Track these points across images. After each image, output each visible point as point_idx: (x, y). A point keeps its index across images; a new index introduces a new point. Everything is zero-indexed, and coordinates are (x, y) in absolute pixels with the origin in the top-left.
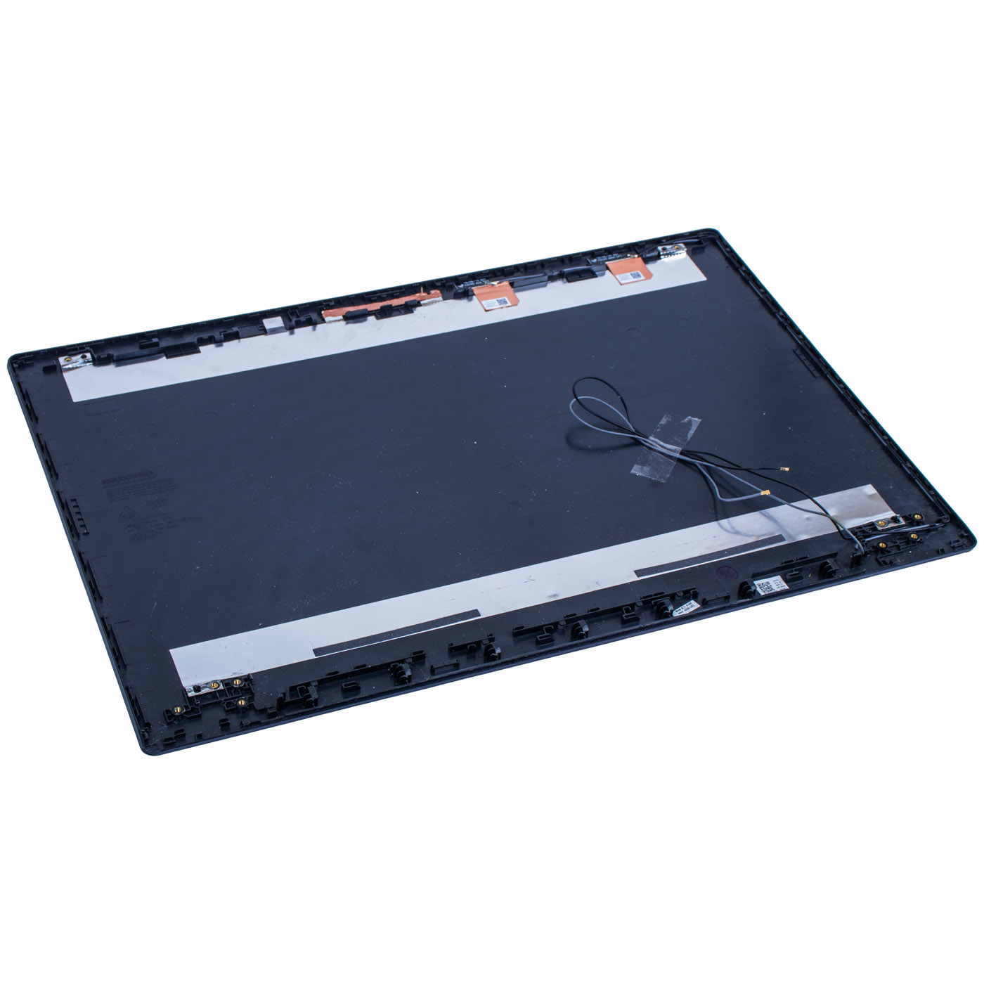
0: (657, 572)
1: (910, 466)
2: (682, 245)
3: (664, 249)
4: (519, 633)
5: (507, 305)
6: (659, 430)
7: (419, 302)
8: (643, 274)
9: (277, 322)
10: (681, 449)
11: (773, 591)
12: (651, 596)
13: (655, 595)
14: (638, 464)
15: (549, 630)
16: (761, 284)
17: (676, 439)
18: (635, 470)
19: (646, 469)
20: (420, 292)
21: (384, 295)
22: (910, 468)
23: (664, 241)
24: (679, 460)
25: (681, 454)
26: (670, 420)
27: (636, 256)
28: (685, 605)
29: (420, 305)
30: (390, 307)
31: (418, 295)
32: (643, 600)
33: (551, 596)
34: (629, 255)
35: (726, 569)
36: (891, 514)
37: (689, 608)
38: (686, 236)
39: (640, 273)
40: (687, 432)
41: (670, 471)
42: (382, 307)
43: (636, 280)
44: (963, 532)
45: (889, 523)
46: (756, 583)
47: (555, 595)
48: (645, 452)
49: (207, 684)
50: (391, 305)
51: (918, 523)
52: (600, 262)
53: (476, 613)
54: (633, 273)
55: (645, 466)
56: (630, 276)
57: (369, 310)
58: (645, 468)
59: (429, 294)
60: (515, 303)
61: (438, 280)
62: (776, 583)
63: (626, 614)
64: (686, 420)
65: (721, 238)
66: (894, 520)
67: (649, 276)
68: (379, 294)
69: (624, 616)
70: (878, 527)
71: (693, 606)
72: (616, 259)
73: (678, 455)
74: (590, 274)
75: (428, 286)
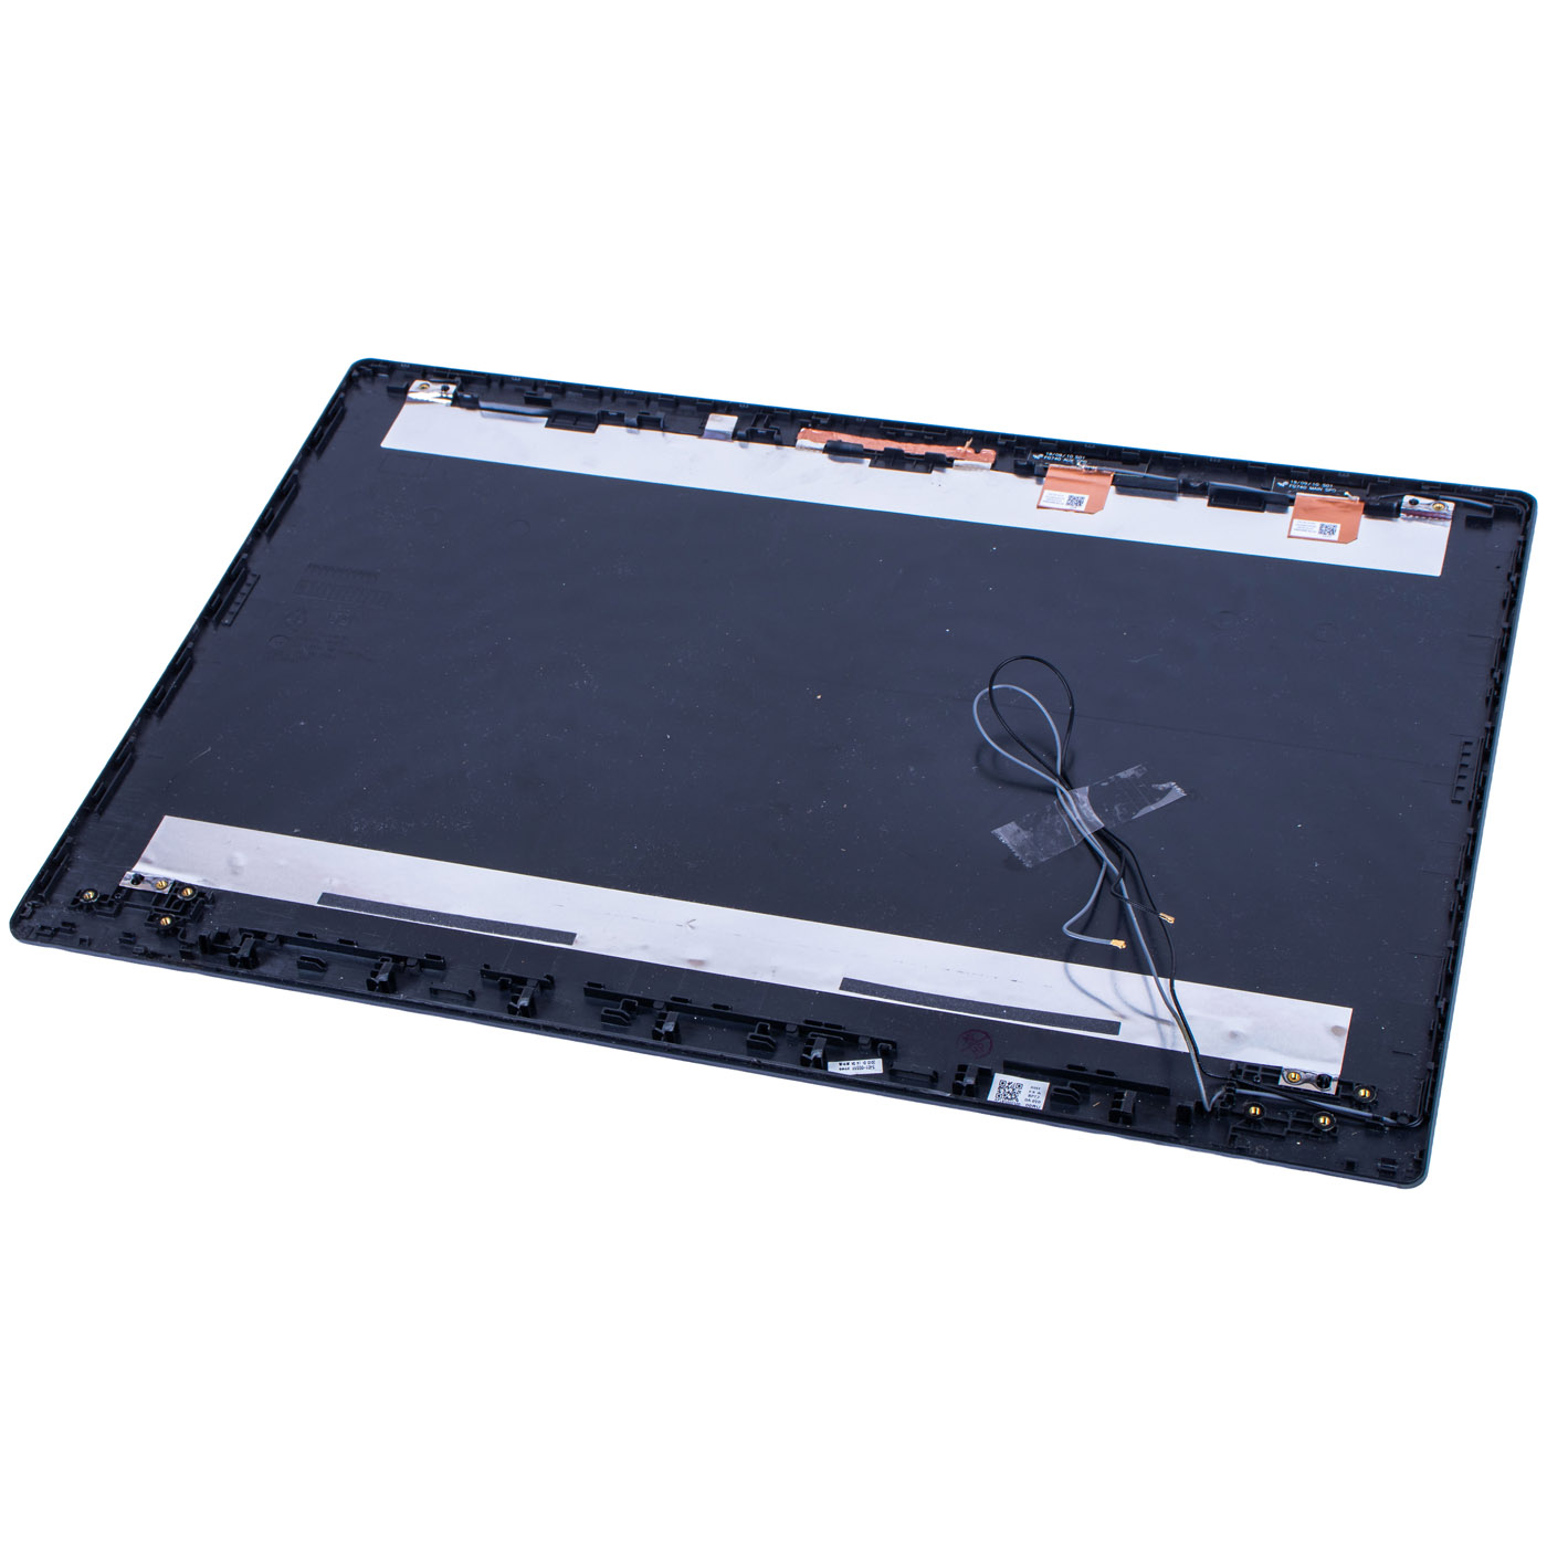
0: (873, 994)
2: (1451, 506)
3: (1413, 503)
4: (594, 992)
5: (1082, 509)
6: (1105, 784)
7: (951, 460)
8: (1341, 532)
9: (727, 423)
10: (1103, 825)
11: (1014, 1102)
12: (820, 1024)
13: (827, 1025)
14: (1017, 824)
15: (629, 1007)
17: (1115, 808)
18: (1002, 831)
19: (1024, 835)
20: (963, 445)
21: (910, 433)
24: (1085, 840)
25: (1099, 834)
26: (1139, 776)
27: (1358, 498)
28: (862, 1061)
29: (951, 466)
30: (899, 453)
31: (959, 448)
32: (802, 1024)
33: (691, 961)
34: (1347, 493)
35: (979, 1036)
36: (1331, 1070)
37: (862, 1068)
39: (1338, 529)
40: (1146, 805)
41: (1054, 853)
42: (887, 450)
43: (1321, 536)
45: (1308, 1081)
46: (999, 1077)
47: (701, 963)
49: (155, 878)
50: (901, 451)
51: (1360, 1104)
52: (1291, 488)
53: (570, 937)
54: (1327, 523)
55: (1024, 829)
56: (1317, 529)
57: (865, 447)
58: (1023, 833)
59: (976, 452)
62: (1033, 1092)
63: (755, 1034)
64: (1166, 786)
66: (1323, 1081)
67: (1349, 537)
68: (903, 429)
69: (750, 1034)
70: (1281, 1080)
71: (876, 1066)
72: (1323, 492)
73: (1087, 833)
75: (982, 440)
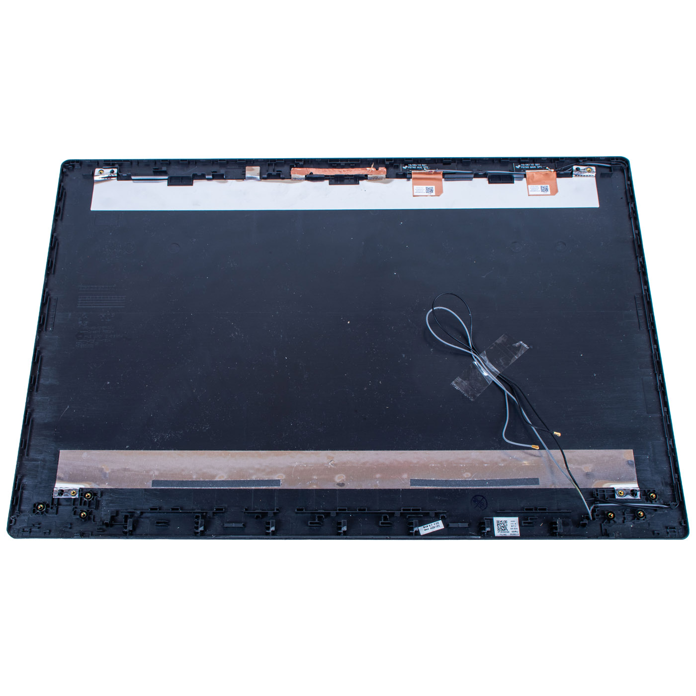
0: (427, 485)
1: (671, 444)
2: (594, 168)
3: (577, 169)
5: (432, 194)
6: (492, 348)
7: (366, 176)
8: (550, 189)
9: (255, 171)
10: (499, 372)
11: (506, 531)
12: (409, 510)
13: (413, 509)
14: (460, 377)
15: (320, 518)
16: (639, 225)
17: (501, 361)
18: (456, 383)
19: (465, 383)
20: (370, 167)
21: (343, 163)
22: (671, 445)
23: (581, 161)
24: (494, 383)
25: (499, 378)
26: (505, 340)
27: (553, 170)
28: (433, 523)
29: (366, 179)
31: (368, 169)
32: (402, 511)
33: (338, 484)
34: (547, 168)
35: (480, 498)
36: (634, 486)
37: (434, 527)
38: (601, 160)
39: (549, 188)
40: (513, 357)
41: (482, 391)
42: (336, 175)
43: (543, 193)
44: (683, 522)
45: (627, 494)
46: (496, 519)
47: (342, 484)
48: (472, 367)
50: (343, 175)
51: (651, 501)
52: (522, 169)
53: (278, 482)
54: (543, 186)
55: (464, 380)
56: (540, 189)
57: (324, 174)
59: (377, 170)
60: (439, 192)
61: (388, 159)
62: (512, 524)
63: (383, 521)
64: (517, 344)
65: (628, 169)
66: (633, 492)
67: (555, 191)
68: (340, 162)
69: (380, 522)
70: (616, 495)
71: (440, 525)
72: (536, 169)
73: (494, 378)
74: (509, 179)
75: (378, 162)
